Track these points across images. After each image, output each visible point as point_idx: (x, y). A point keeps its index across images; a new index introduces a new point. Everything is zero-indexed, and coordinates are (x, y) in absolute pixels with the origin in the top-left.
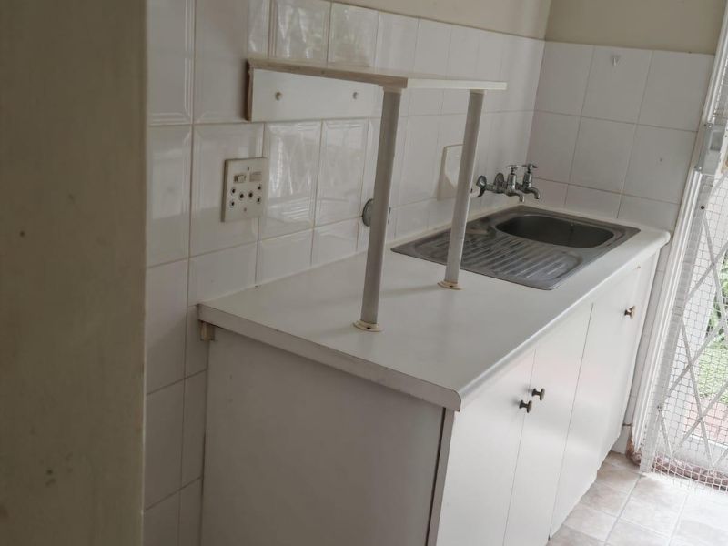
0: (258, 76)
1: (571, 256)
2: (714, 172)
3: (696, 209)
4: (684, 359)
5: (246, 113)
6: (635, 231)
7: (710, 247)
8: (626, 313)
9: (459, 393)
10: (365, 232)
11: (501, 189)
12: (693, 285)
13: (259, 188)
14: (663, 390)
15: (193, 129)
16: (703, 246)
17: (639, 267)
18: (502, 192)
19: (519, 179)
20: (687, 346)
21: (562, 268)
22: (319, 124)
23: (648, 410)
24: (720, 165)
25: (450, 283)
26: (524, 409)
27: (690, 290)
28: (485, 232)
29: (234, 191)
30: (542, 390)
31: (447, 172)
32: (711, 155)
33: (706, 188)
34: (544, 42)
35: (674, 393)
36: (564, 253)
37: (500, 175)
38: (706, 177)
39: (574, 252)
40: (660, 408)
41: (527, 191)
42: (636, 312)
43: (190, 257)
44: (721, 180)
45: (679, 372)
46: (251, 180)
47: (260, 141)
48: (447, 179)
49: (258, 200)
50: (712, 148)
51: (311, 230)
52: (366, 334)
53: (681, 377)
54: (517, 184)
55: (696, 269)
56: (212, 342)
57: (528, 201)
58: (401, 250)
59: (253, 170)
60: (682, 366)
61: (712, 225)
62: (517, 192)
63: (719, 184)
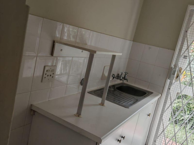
0: (57, 45)
1: (135, 99)
2: (173, 80)
3: (168, 89)
4: (162, 128)
5: (52, 54)
6: (152, 93)
7: (171, 99)
8: (148, 115)
9: (101, 138)
10: (81, 87)
11: (118, 78)
12: (166, 109)
13: (53, 74)
14: (156, 137)
15: (37, 57)
16: (169, 99)
17: (152, 103)
18: (118, 79)
19: (123, 76)
20: (163, 125)
21: (133, 102)
22: (72, 58)
23: (152, 141)
24: (174, 78)
25: (102, 104)
26: (119, 142)
27: (165, 110)
28: (113, 89)
29: (46, 74)
30: (124, 137)
31: (104, 72)
32: (172, 75)
33: (171, 84)
34: (132, 42)
35: (159, 138)
36: (133, 97)
37: (118, 74)
38: (171, 81)
39: (136, 97)
40: (155, 141)
41: (125, 79)
42: (151, 115)
43: (31, 91)
44: (174, 82)
45: (161, 132)
46: (51, 72)
47: (55, 61)
48: (104, 74)
49: (52, 77)
50: (173, 74)
51: (66, 86)
52: (77, 118)
53: (161, 133)
54: (122, 77)
55: (167, 105)
56: (34, 115)
57: (125, 82)
58: (90, 93)
59: (52, 69)
60: (162, 131)
61: (172, 94)
62: (122, 79)
63: (174, 83)
